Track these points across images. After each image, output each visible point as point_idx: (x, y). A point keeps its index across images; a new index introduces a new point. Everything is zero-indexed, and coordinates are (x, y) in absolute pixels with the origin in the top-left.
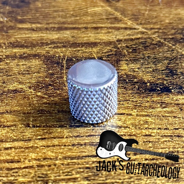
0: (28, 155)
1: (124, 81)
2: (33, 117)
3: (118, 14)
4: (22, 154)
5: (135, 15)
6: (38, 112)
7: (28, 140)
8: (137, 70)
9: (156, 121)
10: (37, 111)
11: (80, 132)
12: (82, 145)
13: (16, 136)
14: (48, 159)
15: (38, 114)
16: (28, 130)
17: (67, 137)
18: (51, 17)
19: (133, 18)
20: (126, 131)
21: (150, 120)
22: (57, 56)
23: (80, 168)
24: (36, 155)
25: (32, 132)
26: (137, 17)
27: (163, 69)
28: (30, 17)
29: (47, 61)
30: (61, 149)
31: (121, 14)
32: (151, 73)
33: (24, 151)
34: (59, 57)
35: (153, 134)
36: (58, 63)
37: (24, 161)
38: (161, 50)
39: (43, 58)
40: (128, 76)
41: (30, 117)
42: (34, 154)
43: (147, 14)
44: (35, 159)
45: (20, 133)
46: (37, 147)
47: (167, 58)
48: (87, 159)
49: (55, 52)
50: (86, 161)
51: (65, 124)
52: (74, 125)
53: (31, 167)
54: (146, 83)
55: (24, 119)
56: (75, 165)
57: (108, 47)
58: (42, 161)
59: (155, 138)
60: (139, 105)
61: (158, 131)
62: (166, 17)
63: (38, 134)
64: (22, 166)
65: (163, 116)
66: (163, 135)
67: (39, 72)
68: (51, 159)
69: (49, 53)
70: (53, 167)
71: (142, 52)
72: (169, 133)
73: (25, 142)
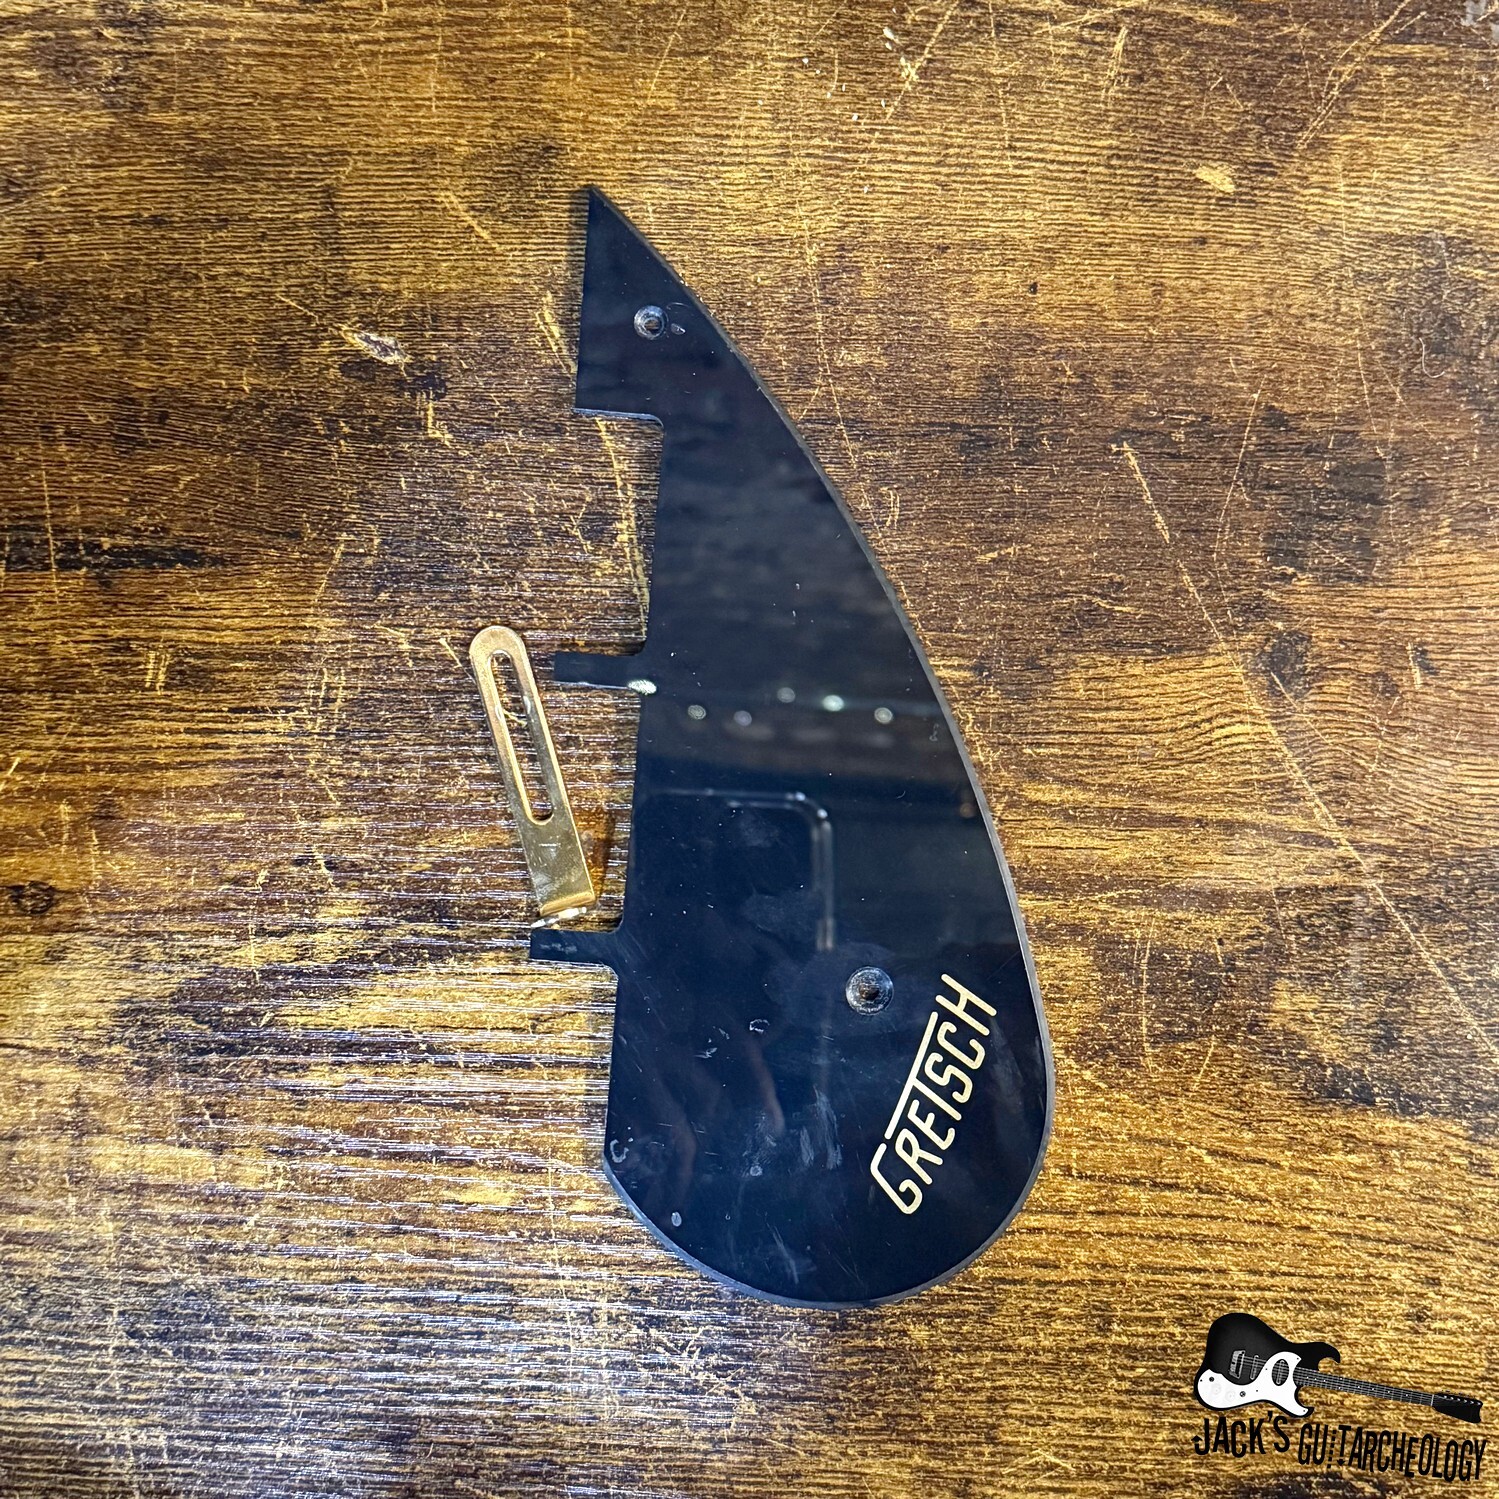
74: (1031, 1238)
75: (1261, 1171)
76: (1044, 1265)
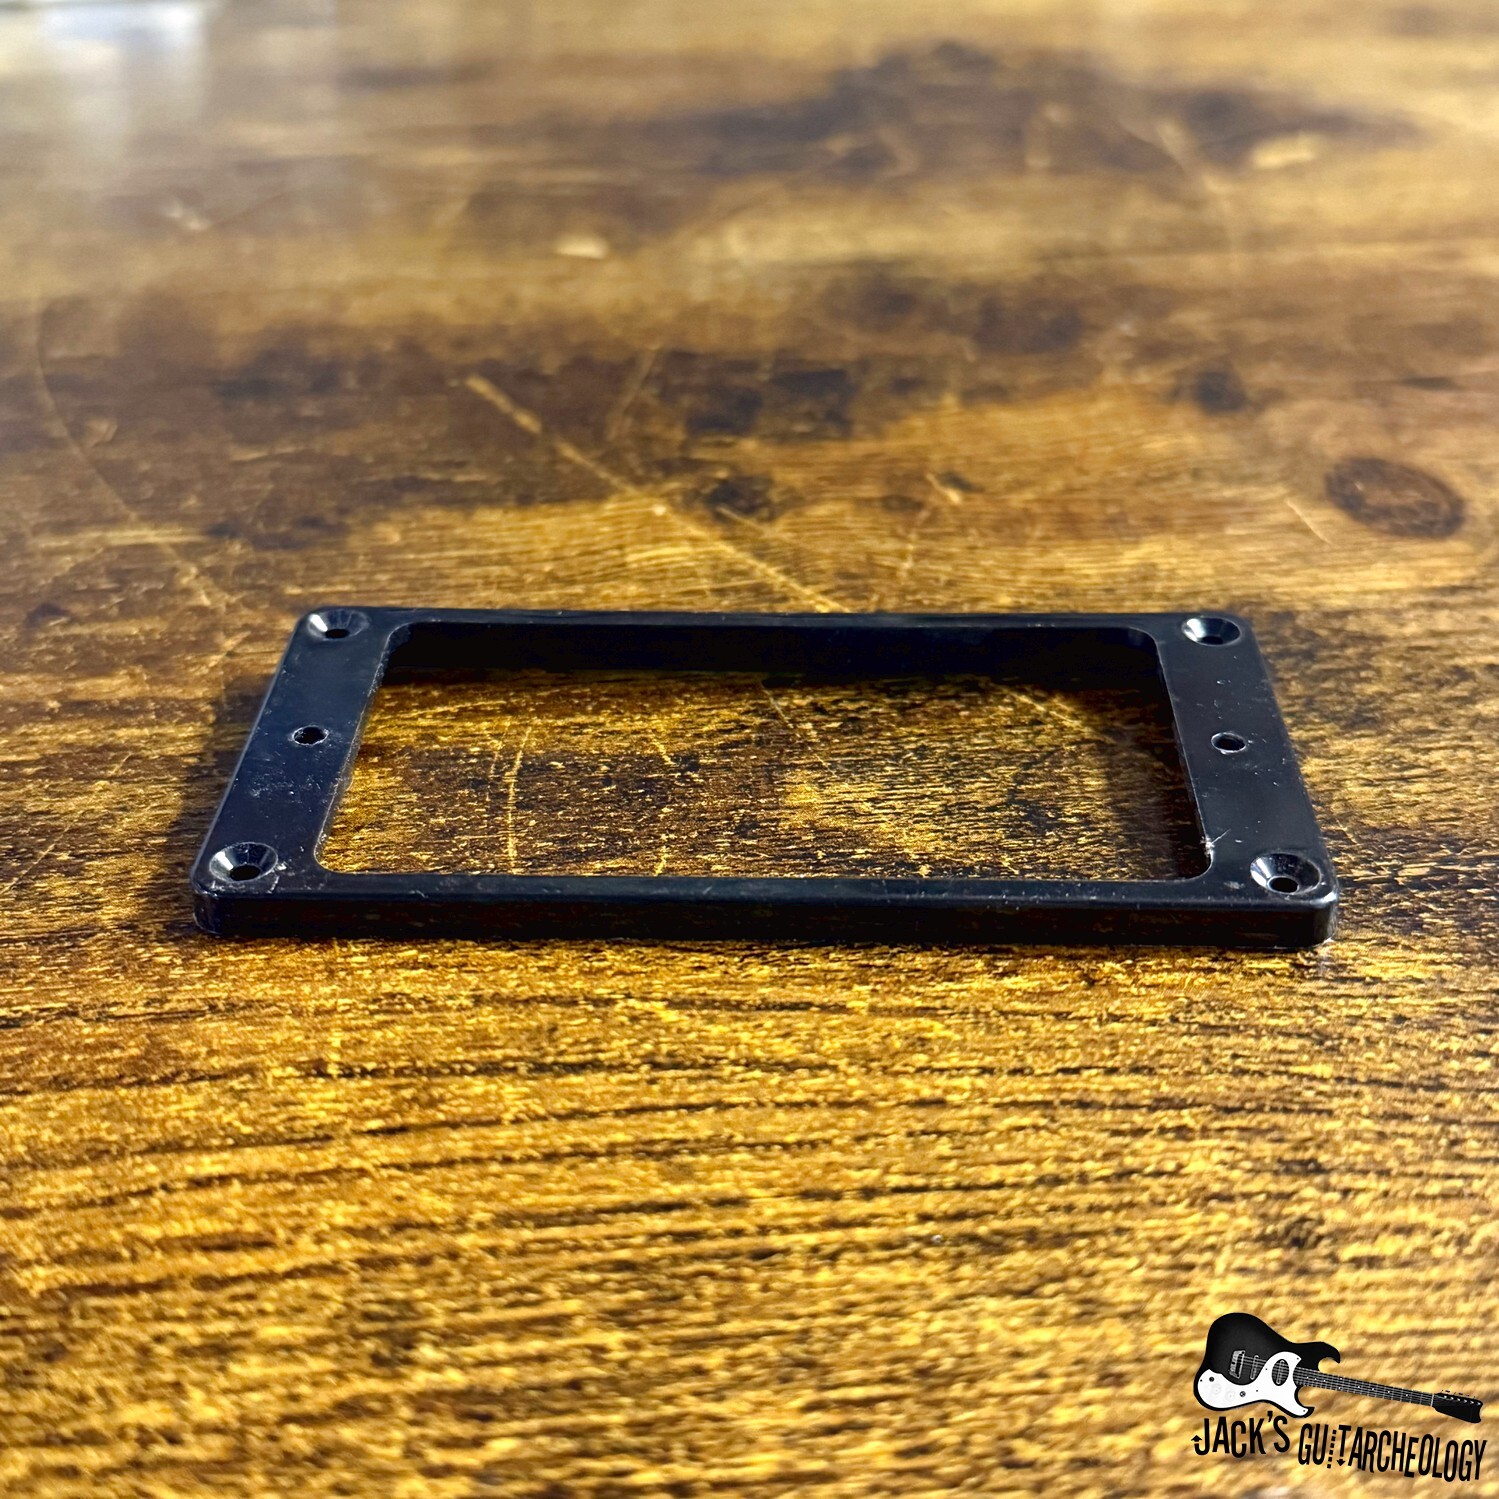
0: (311, 1213)
1: (803, 857)
2: (347, 1029)
3: (772, 571)
4: (282, 1209)
5: (854, 576)
6: (372, 1007)
7: (316, 1138)
8: (867, 807)
9: (969, 1036)
10: (366, 1002)
11: (588, 1092)
12: (592, 1156)
13: (254, 1123)
14: (418, 1226)
15: (373, 1013)
16: (314, 1091)
17: (517, 1121)
18: (447, 587)
19: (840, 588)
20: (818, 1083)
21: (937, 1029)
22: (475, 750)
23: (584, 1268)
24: (355, 1209)
25: (336, 1101)
26: (859, 582)
27: (992, 802)
28: (347, 588)
29: (424, 776)
30: (483, 1177)
31: (787, 572)
32: (937, 823)
33: (292, 1193)
34: (480, 756)
35: (954, 1098)
36: (478, 784)
37: (290, 1242)
38: (979, 722)
39: (403, 762)
40: (822, 833)
41: (327, 1030)
42: (342, 1207)
43: (911, 573)
44: (350, 1231)
45: (276, 1105)
46: (362, 1172)
47: (1009, 756)
48: (621, 1224)
49: (466, 734)
50: (615, 1230)
51: (507, 1058)
52: (555, 1063)
53: (330, 1270)
54: (914, 867)
55: (299, 1039)
56: (555, 1252)
57: (725, 712)
58: (383, 1238)
59: (965, 1112)
60: (879, 962)
61: (981, 1083)
62: (1001, 582)
63: (367, 1110)
64: (282, 1267)
65: (1003, 1013)
66: (1007, 1099)
67: (381, 826)
68: (433, 1227)
69: (433, 738)
70: (442, 1264)
71: (889, 729)
72: (1038, 1091)
73: (300, 1149)
74: (201, 1197)
75: (802, 1023)
76: (228, 1244)
